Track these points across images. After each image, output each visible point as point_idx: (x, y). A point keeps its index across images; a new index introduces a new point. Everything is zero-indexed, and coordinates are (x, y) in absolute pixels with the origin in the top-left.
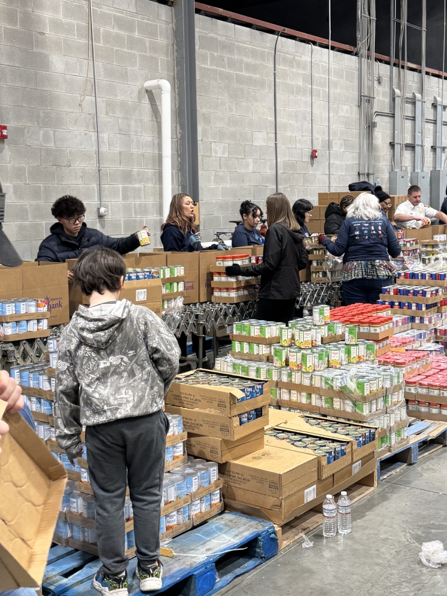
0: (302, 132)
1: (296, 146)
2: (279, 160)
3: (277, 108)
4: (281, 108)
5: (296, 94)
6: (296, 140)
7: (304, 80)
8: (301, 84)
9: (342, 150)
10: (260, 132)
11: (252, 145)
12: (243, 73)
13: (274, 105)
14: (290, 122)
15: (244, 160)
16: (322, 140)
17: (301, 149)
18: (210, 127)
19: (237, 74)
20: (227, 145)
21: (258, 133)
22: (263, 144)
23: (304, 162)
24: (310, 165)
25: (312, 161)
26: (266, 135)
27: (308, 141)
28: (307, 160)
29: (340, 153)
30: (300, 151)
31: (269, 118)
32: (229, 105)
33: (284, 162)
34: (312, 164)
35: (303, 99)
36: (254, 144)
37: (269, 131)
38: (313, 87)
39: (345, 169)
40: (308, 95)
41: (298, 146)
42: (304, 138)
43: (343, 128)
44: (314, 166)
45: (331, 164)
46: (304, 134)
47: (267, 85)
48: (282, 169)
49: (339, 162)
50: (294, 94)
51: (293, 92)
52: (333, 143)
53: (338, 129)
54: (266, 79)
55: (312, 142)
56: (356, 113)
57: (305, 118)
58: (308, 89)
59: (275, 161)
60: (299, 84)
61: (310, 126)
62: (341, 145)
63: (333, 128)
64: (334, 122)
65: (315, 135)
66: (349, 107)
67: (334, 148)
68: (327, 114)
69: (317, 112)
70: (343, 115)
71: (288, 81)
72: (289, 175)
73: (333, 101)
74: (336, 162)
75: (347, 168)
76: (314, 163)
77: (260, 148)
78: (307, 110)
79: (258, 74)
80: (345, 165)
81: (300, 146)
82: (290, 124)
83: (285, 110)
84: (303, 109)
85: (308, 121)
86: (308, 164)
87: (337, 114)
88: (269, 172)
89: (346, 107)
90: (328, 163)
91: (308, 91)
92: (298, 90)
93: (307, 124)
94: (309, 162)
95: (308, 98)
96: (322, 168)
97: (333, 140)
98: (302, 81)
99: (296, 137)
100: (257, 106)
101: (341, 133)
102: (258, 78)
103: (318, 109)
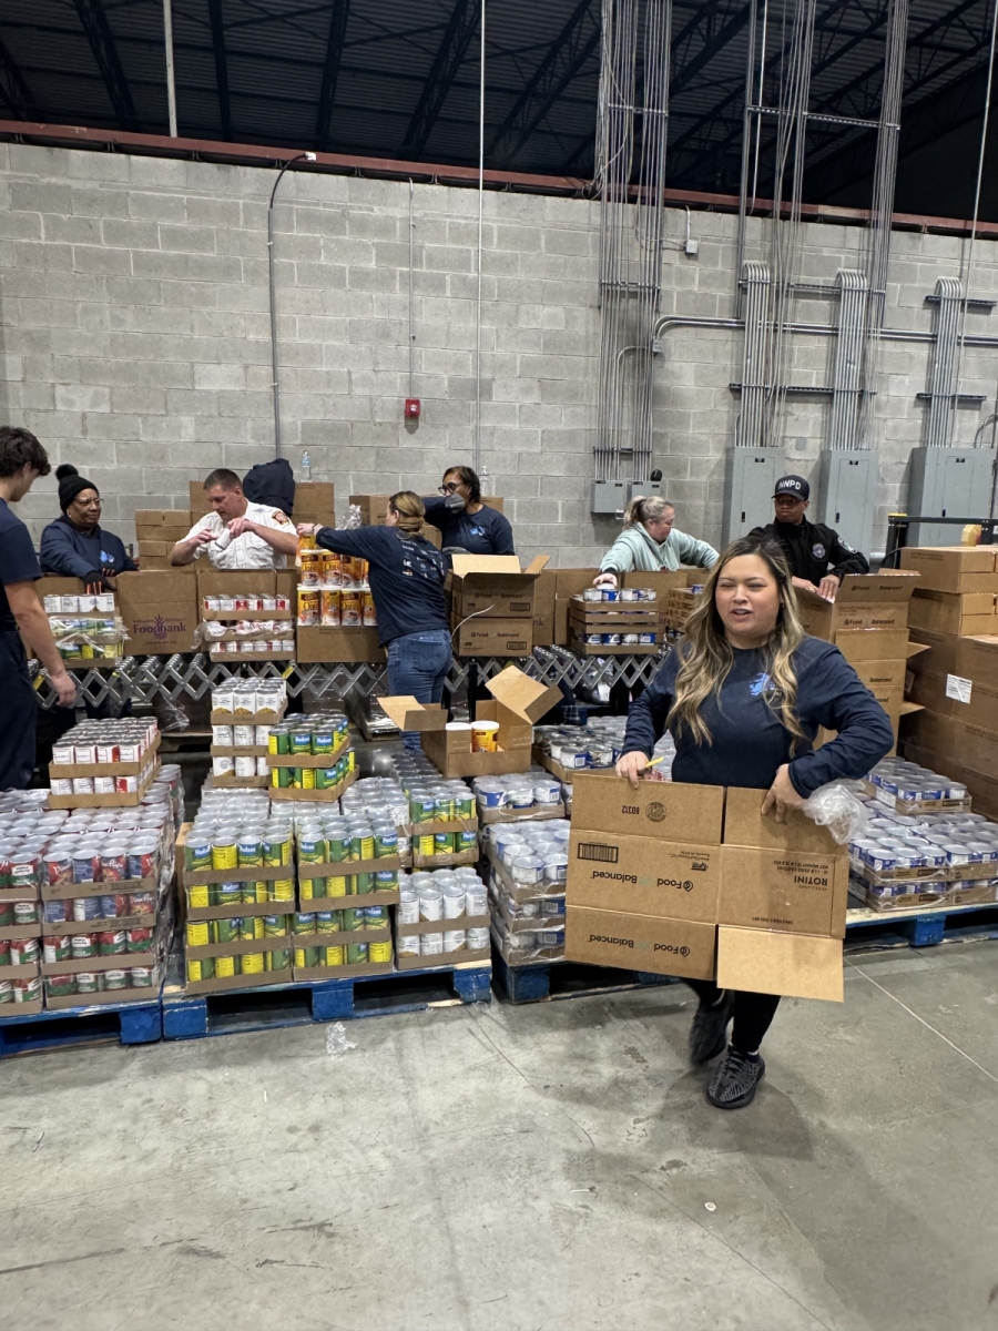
0: (377, 363)
1: (350, 391)
2: (286, 419)
3: (282, 315)
4: (295, 316)
5: (353, 286)
6: (350, 380)
7: (379, 258)
8: (372, 265)
9: (528, 401)
10: (219, 364)
11: (193, 390)
12: (160, 251)
13: (267, 308)
14: (330, 343)
15: (167, 418)
16: (451, 380)
17: (371, 398)
18: (49, 356)
19: (136, 254)
20: (107, 391)
21: (211, 366)
22: (230, 387)
23: (381, 424)
24: (405, 431)
25: (410, 423)
26: (241, 370)
27: (399, 381)
28: (394, 420)
29: (520, 407)
30: (366, 402)
31: (251, 337)
32: (111, 313)
33: (303, 424)
34: (412, 430)
35: (380, 295)
36: (197, 387)
37: (250, 362)
38: (418, 270)
39: (542, 440)
40: (398, 287)
41: (358, 391)
42: (382, 375)
43: (534, 354)
44: (417, 431)
45: (485, 429)
46: (381, 367)
47: (246, 271)
48: (300, 435)
49: (517, 425)
50: (345, 286)
51: (340, 283)
52: (494, 385)
53: (515, 358)
54: (241, 258)
55: (411, 383)
56: (587, 322)
57: (383, 333)
58: (398, 274)
59: (273, 422)
60: (363, 265)
61: (405, 350)
62: (527, 391)
63: (493, 355)
64: (498, 343)
65: (423, 369)
66: (559, 311)
67: (499, 396)
68: (472, 325)
69: (430, 323)
70: (534, 326)
71: (323, 261)
72: (325, 448)
73: (496, 298)
74: (506, 425)
75: (548, 438)
76: (417, 426)
77: (221, 395)
78: (394, 317)
79: (213, 249)
80: (543, 432)
81: (367, 392)
82: (328, 347)
83: (310, 320)
84: (377, 316)
85: (397, 341)
86: (395, 427)
87: (510, 325)
88: (253, 441)
89: (547, 310)
90: (471, 427)
91: (398, 278)
92: (361, 279)
93: (392, 346)
94: (399, 424)
95: (399, 294)
96: (448, 437)
97: (494, 380)
98: (374, 258)
99: (349, 373)
100: (209, 314)
101: (528, 365)
102: (213, 258)
103: (437, 315)
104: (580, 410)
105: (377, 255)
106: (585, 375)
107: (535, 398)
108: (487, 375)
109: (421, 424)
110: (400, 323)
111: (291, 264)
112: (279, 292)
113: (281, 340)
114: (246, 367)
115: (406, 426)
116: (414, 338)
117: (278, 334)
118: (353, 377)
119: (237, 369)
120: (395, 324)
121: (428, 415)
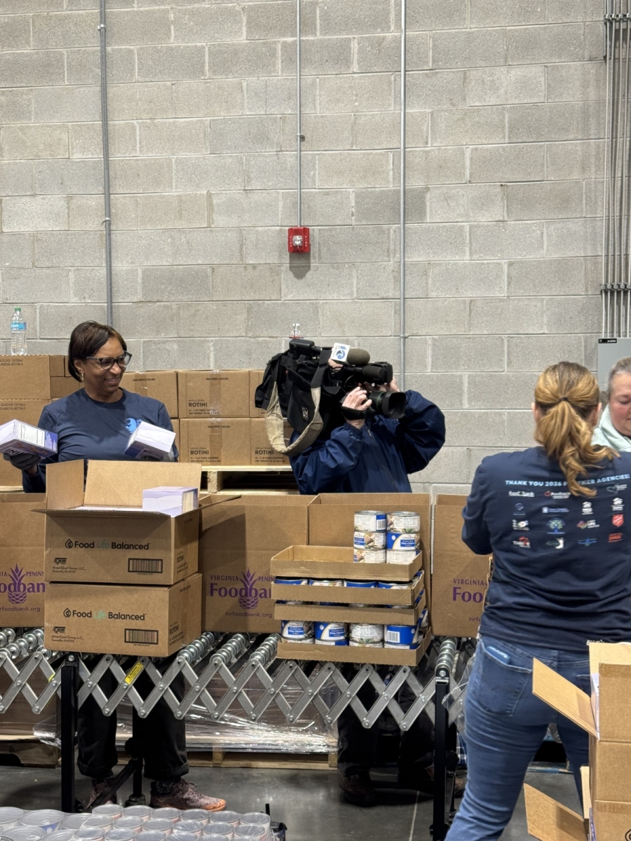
0: (248, 180)
1: (210, 220)
2: (120, 266)
3: (117, 123)
4: (135, 122)
5: (214, 73)
6: (211, 207)
7: (253, 26)
8: (242, 39)
9: (485, 218)
10: (34, 195)
13: (98, 116)
14: (182, 155)
16: (360, 196)
17: (240, 230)
21: (24, 199)
22: (46, 226)
23: (254, 267)
24: (291, 275)
25: (299, 262)
26: (63, 203)
27: (281, 204)
28: (273, 259)
29: (471, 227)
30: (232, 237)
31: (77, 156)
33: (144, 272)
34: (300, 273)
35: (252, 81)
36: (5, 229)
37: (75, 191)
38: (311, 38)
39: (509, 277)
40: (279, 66)
41: (221, 220)
42: (255, 197)
43: (494, 144)
44: (308, 275)
45: (415, 264)
46: (255, 185)
47: (70, 68)
48: (139, 289)
49: (467, 257)
50: (203, 73)
51: (197, 70)
52: (428, 196)
53: (463, 154)
54: (64, 51)
55: (300, 203)
56: (585, 85)
57: (259, 135)
58: (279, 46)
59: (104, 271)
60: (229, 40)
61: (290, 158)
62: (483, 202)
63: (427, 152)
64: (434, 132)
65: (318, 182)
66: (535, 73)
67: (435, 214)
68: (394, 109)
69: (327, 114)
70: (493, 101)
71: (173, 42)
72: (175, 307)
73: (431, 65)
74: (449, 257)
75: (520, 274)
76: (309, 268)
77: (36, 238)
78: (274, 111)
79: (28, 43)
80: (511, 264)
81: (234, 221)
82: (179, 162)
83: (155, 125)
84: (250, 110)
85: (278, 144)
86: (274, 270)
87: (453, 105)
88: (76, 299)
89: (516, 73)
90: (391, 264)
91: (279, 53)
92: (226, 60)
93: (272, 151)
94: (280, 265)
95: (280, 76)
96: (355, 281)
97: (428, 189)
98: (244, 29)
99: (209, 195)
100: (22, 129)
101: (484, 163)
102: (27, 55)
103: (338, 101)
104: (576, 226)
105: (248, 23)
106: (584, 169)
107: (498, 212)
108: (416, 183)
109: (314, 263)
110: (283, 119)
111: (131, 51)
112: (111, 91)
113: (116, 157)
114: (69, 198)
115: (291, 268)
116: (302, 138)
117: (112, 149)
118: (215, 202)
119: (56, 201)
120: (275, 120)
121: (324, 250)
